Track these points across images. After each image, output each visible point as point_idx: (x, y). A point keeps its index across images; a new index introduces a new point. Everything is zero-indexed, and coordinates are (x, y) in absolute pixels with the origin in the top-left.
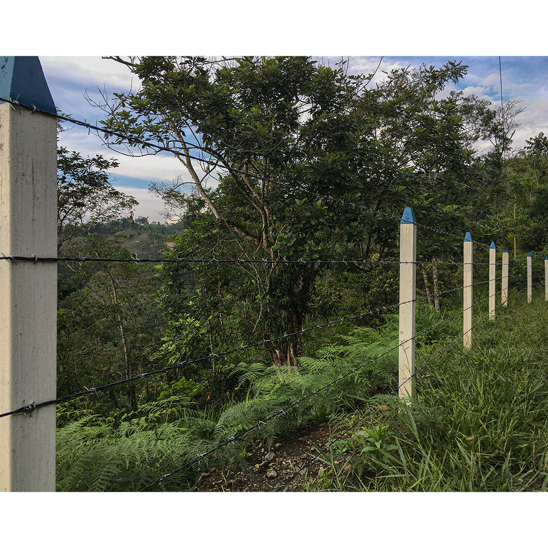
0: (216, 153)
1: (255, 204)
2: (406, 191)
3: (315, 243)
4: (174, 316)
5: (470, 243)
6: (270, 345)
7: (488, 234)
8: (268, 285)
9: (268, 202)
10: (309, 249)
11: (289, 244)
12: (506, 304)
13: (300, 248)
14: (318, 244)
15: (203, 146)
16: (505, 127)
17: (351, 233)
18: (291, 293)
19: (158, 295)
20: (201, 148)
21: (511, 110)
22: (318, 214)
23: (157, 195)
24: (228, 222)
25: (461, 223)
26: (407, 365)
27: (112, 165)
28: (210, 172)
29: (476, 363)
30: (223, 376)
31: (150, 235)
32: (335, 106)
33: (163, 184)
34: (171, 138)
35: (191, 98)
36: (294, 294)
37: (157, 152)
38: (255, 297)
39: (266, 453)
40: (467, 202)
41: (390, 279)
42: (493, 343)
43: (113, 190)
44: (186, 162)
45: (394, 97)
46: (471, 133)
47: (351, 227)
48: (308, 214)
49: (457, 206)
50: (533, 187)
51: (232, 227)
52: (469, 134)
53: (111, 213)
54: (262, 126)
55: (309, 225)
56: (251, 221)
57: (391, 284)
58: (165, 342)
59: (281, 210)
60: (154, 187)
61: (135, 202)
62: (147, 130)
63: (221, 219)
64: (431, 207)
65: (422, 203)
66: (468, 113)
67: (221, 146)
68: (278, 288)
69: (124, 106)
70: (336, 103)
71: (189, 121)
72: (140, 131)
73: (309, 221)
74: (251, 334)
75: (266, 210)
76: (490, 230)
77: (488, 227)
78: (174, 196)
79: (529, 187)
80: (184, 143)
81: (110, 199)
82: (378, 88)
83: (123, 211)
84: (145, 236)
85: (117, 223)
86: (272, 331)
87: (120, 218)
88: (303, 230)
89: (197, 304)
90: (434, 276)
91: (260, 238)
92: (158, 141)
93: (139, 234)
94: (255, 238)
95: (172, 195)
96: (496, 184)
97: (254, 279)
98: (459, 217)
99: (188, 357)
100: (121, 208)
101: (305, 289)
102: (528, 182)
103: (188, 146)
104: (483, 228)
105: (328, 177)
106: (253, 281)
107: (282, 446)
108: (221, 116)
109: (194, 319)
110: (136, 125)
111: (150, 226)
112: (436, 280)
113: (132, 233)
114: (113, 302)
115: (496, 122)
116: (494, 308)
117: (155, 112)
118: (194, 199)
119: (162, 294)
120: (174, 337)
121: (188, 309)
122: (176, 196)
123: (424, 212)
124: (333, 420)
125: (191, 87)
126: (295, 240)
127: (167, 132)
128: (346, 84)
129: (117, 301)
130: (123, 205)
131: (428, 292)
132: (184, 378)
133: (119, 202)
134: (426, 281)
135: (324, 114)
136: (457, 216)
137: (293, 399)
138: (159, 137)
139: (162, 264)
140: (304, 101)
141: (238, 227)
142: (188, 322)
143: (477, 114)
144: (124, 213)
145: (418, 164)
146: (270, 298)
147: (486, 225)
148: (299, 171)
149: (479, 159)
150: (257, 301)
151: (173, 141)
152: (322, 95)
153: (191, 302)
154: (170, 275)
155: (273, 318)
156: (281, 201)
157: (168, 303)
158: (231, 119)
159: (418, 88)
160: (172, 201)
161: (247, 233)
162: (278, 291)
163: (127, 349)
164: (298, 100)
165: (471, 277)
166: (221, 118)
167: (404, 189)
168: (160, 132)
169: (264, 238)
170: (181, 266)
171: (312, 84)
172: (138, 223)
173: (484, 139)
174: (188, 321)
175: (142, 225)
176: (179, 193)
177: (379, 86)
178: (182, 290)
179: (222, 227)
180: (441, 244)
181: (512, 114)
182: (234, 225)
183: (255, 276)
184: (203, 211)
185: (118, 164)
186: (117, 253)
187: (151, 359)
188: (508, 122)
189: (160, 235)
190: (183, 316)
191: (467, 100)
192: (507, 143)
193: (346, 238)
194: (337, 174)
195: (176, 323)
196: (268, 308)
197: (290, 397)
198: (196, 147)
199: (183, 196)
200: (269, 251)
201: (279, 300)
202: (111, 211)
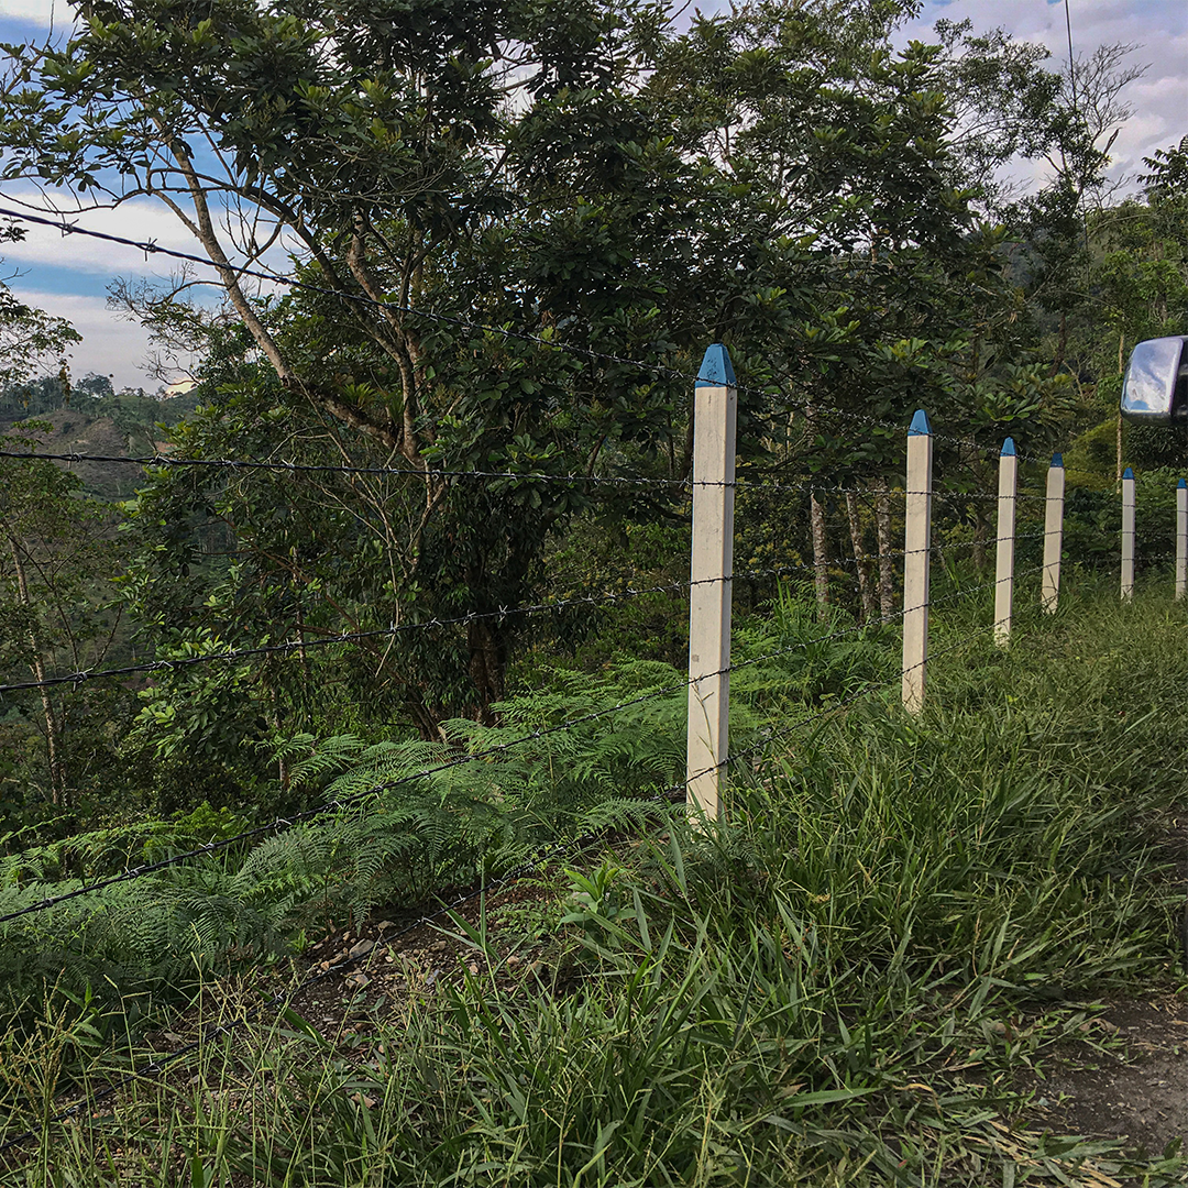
0: (276, 202)
1: (382, 337)
2: (785, 301)
3: (534, 443)
4: (170, 634)
5: (923, 440)
6: (423, 713)
7: (1004, 419)
8: (416, 554)
9: (417, 332)
10: (519, 458)
11: (464, 445)
12: (1053, 606)
13: (494, 455)
14: (541, 444)
15: (242, 181)
16: (1089, 118)
17: (632, 416)
18: (478, 577)
19: (129, 579)
20: (235, 188)
21: (1106, 72)
22: (543, 365)
23: (129, 316)
24: (311, 387)
25: (934, 389)
26: (707, 738)
27: (6, 235)
28: (259, 253)
29: (911, 744)
30: (305, 796)
31: (118, 423)
32: (599, 71)
33: (146, 285)
34: (157, 164)
35: (201, 54)
36: (486, 580)
37: (120, 201)
38: (381, 588)
39: (353, 941)
40: (955, 332)
41: (765, 543)
42: (974, 700)
43: (12, 301)
44: (198, 226)
45: (780, 37)
46: (993, 136)
47: (632, 400)
48: (516, 364)
49: (923, 343)
50: (1172, 288)
51: (322, 400)
52: (988, 139)
53: (9, 363)
54: (385, 130)
55: (518, 395)
56: (373, 386)
57: (768, 559)
58: (145, 702)
59: (449, 354)
60: (120, 293)
61: (72, 335)
62: (91, 142)
63: (292, 380)
64: (854, 345)
65: (828, 334)
66: (986, 82)
67: (284, 185)
68: (441, 562)
69: (27, 78)
70: (599, 62)
71: (204, 118)
72: (73, 145)
73: (518, 383)
74: (372, 684)
75: (413, 355)
76: (1012, 408)
77: (1008, 399)
78: (174, 316)
79: (1162, 288)
80: (194, 176)
81: (6, 327)
82: (736, 12)
83: (41, 358)
84: (103, 427)
85: (28, 392)
86: (426, 678)
87: (32, 377)
88: (501, 409)
89: (229, 603)
90: (881, 535)
91: (395, 431)
92: (121, 172)
93: (89, 422)
94: (382, 429)
95: (166, 314)
96: (1060, 280)
97: (380, 538)
98: (928, 372)
99: (207, 741)
100: (35, 352)
101: (516, 567)
102: (1159, 273)
103: (203, 183)
104: (992, 402)
105: (571, 266)
106: (376, 543)
107: (393, 928)
108: (282, 104)
109: (221, 643)
110: (65, 127)
111: (117, 401)
112: (885, 546)
113: (72, 418)
114: (16, 601)
115: (1065, 105)
116: (1009, 616)
117: (109, 96)
118: (228, 326)
119: (141, 574)
120: (171, 688)
121: (207, 616)
122: (178, 318)
123: (833, 358)
124: (505, 858)
125: (201, 25)
126: (480, 432)
127: (144, 146)
128: (628, 8)
129: (26, 599)
130: (41, 341)
131: (863, 577)
132: (205, 803)
133: (29, 335)
134: (857, 548)
135: (564, 93)
136: (923, 369)
137: (422, 817)
138: (125, 159)
139: (139, 499)
140: (511, 57)
141: (337, 401)
142: (205, 649)
143: (1008, 85)
144: (44, 366)
145: (824, 227)
146: (420, 589)
147: (1002, 394)
148: (496, 251)
149: (1013, 210)
150: (386, 597)
151: (161, 171)
152: (563, 40)
153: (212, 598)
154: (159, 526)
155: (429, 642)
156: (446, 330)
157: (154, 601)
158: (306, 113)
159: (846, 13)
160: (168, 332)
161: (362, 417)
162: (442, 571)
163: (54, 725)
164: (497, 55)
165: (924, 528)
166: (283, 109)
167: (782, 297)
168: (127, 146)
169: (406, 430)
170: (190, 504)
171: (532, 12)
172: (86, 391)
173: (1028, 154)
174: (207, 647)
175: (96, 396)
176: (186, 311)
177: (738, 7)
178: (191, 566)
179: (294, 399)
180: (877, 445)
181: (1111, 82)
182: (327, 393)
183: (383, 532)
184: (252, 356)
185: (23, 232)
186: (25, 472)
187: (120, 752)
188: (1099, 106)
189: (143, 423)
190: (193, 635)
191: (981, 45)
192: (1093, 167)
193: (618, 429)
194: (597, 256)
195: (175, 653)
196: (415, 615)
197: (416, 812)
198: (225, 186)
199: (199, 316)
200: (419, 464)
201: (446, 593)
202: (8, 359)
